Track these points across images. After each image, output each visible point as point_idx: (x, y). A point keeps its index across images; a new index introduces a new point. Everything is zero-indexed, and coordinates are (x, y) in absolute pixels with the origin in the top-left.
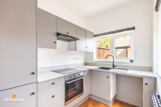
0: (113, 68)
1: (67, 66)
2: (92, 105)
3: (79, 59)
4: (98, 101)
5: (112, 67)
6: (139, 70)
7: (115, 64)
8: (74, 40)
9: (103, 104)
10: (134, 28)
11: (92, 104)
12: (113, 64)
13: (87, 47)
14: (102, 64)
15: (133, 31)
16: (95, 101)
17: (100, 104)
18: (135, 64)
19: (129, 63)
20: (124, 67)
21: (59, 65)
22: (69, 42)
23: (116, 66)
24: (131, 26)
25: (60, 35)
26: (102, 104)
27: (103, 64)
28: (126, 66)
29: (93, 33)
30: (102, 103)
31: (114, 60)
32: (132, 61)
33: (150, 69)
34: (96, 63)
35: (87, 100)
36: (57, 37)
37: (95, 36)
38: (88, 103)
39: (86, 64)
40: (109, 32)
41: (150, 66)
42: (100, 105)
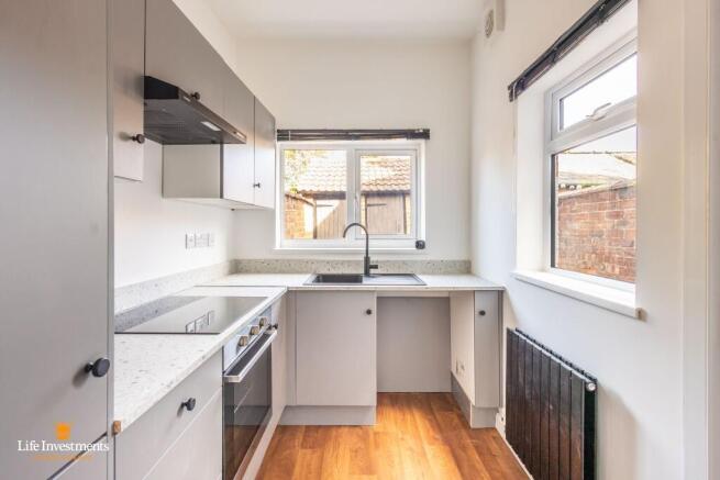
0: (367, 274)
1: (157, 284)
2: (309, 451)
3: (208, 241)
4: (320, 426)
5: (361, 271)
6: (440, 274)
7: (373, 259)
8: (214, 142)
9: (346, 430)
10: (425, 135)
11: (303, 447)
12: (367, 259)
13: (259, 185)
14: (318, 262)
15: (422, 142)
16: (308, 428)
17: (334, 433)
18: (431, 254)
19: (411, 253)
20: (399, 267)
21: (131, 283)
22: (163, 143)
23: (376, 267)
24: (419, 126)
25: (177, 97)
26: (340, 431)
27: (323, 261)
28: (404, 262)
29: (273, 120)
30: (340, 426)
31: (371, 242)
32: (420, 245)
33: (467, 268)
34: (288, 261)
35: (273, 439)
36: (145, 104)
37: (283, 135)
38: (288, 452)
39: (237, 268)
40: (347, 131)
41: (463, 257)
42: (336, 437)
